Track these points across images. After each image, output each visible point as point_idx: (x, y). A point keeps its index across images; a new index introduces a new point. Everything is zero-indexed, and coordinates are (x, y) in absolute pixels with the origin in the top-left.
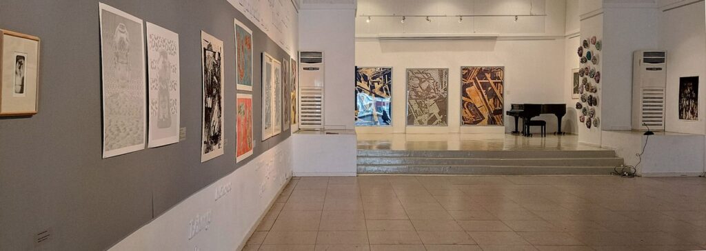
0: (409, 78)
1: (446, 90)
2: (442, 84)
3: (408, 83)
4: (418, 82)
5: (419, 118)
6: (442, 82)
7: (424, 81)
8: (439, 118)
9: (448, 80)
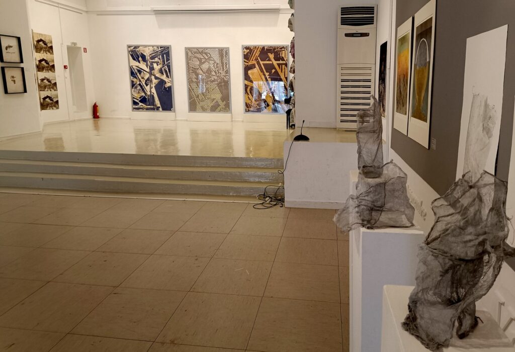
0: (188, 59)
1: (228, 72)
2: (223, 66)
3: (188, 64)
4: (198, 63)
5: (202, 104)
6: (222, 63)
7: (204, 63)
8: (222, 104)
9: (229, 61)
